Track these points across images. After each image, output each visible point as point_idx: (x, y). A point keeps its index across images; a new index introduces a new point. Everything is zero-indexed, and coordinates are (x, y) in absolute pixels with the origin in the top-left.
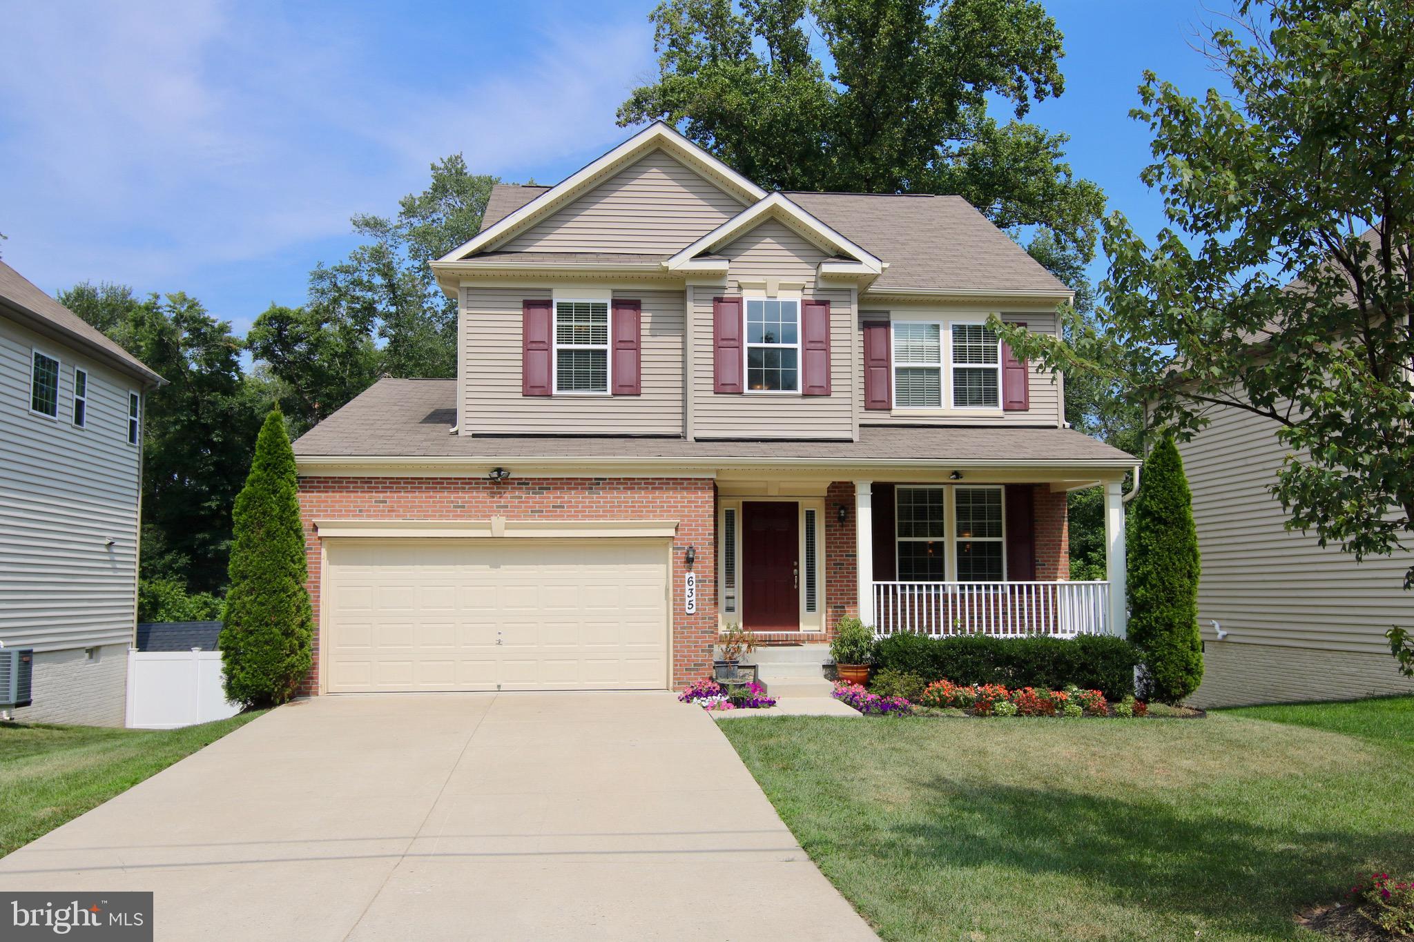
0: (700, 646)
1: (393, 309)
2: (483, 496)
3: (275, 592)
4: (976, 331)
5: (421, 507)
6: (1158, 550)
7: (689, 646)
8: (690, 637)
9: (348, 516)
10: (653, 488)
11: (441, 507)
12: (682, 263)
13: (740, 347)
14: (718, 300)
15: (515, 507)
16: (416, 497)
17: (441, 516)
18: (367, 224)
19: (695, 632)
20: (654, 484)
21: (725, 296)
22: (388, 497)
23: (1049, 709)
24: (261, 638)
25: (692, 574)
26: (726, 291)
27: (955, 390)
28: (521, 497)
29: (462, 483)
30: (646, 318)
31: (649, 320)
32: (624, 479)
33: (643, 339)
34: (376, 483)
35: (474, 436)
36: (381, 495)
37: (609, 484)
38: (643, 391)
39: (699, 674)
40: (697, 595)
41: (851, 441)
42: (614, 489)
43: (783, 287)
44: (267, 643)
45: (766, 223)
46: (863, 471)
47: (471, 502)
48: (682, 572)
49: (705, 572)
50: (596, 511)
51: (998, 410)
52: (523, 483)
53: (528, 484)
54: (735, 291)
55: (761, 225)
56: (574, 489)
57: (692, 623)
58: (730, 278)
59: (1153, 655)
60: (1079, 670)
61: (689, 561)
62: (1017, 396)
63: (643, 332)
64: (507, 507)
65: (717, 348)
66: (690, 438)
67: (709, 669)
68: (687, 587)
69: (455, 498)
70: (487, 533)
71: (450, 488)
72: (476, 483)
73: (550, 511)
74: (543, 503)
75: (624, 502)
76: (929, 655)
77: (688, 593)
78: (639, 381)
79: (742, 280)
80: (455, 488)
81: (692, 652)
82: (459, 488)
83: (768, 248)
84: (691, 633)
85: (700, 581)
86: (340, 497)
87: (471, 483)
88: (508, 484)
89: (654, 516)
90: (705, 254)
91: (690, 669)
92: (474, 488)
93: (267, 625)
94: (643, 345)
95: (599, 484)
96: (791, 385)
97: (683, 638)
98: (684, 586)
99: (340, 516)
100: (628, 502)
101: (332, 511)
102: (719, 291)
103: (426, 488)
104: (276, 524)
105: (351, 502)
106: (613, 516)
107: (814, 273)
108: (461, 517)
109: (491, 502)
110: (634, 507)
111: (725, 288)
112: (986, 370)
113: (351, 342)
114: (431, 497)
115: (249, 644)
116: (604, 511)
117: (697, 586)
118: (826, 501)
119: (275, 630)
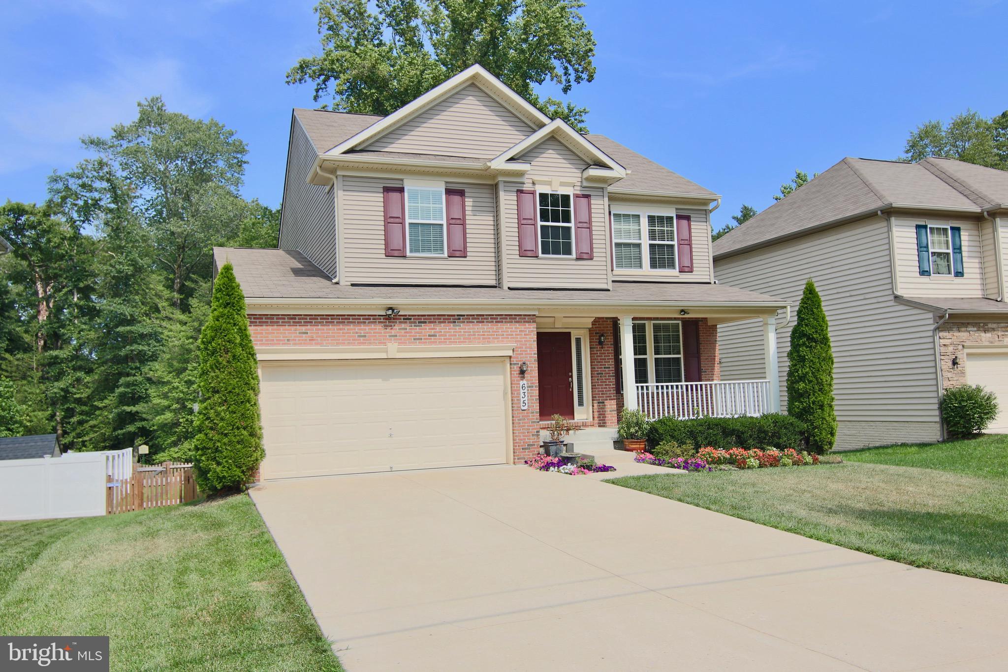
0: (531, 432)
1: (113, 206)
2: (379, 327)
3: (242, 402)
4: (661, 219)
5: (334, 336)
6: (812, 358)
7: (524, 433)
8: (524, 426)
9: (279, 344)
10: (496, 322)
11: (349, 336)
12: (499, 164)
13: (535, 225)
14: (520, 192)
15: (403, 336)
16: (330, 329)
17: (349, 343)
18: (92, 142)
19: (527, 423)
20: (497, 319)
21: (524, 189)
22: (309, 330)
23: (774, 462)
24: (234, 439)
25: (525, 382)
26: (525, 186)
27: (651, 258)
28: (406, 329)
29: (363, 319)
30: (469, 202)
31: (471, 204)
32: (477, 315)
33: (467, 217)
34: (300, 319)
35: (353, 285)
36: (304, 328)
37: (466, 319)
38: (468, 254)
39: (531, 452)
40: (528, 396)
41: (609, 290)
42: (470, 322)
43: (563, 184)
44: (238, 442)
45: (548, 140)
46: (626, 309)
47: (370, 333)
48: (517, 380)
49: (532, 380)
50: (458, 339)
51: (675, 272)
52: (407, 318)
53: (411, 319)
54: (531, 185)
55: (544, 142)
56: (443, 322)
57: (526, 416)
58: (527, 176)
59: (812, 424)
60: (773, 436)
61: (522, 372)
62: (687, 263)
63: (467, 213)
64: (396, 336)
65: (520, 225)
66: (505, 287)
67: (537, 448)
68: (522, 391)
69: (359, 329)
70: (384, 356)
71: (355, 322)
72: (374, 319)
73: (427, 339)
74: (421, 333)
75: (477, 332)
76: (688, 431)
77: (522, 395)
78: (465, 247)
79: (536, 178)
80: (358, 323)
81: (526, 436)
82: (361, 323)
83: (551, 157)
84: (525, 423)
85: (529, 387)
86: (272, 329)
87: (370, 319)
88: (397, 319)
89: (498, 341)
90: (512, 159)
91: (525, 449)
92: (372, 322)
93: (238, 428)
94: (467, 222)
95: (460, 319)
96: (569, 252)
97: (519, 426)
98: (519, 390)
99: (273, 345)
100: (480, 332)
101: (267, 340)
102: (521, 185)
103: (337, 322)
104: (239, 350)
105: (281, 333)
106: (470, 342)
107: (580, 175)
108: (363, 343)
109: (384, 333)
110: (484, 335)
111: (523, 183)
112: (668, 246)
113: (76, 229)
114: (340, 329)
115: (225, 444)
116: (464, 339)
117: (528, 390)
118: (590, 331)
119: (245, 433)
